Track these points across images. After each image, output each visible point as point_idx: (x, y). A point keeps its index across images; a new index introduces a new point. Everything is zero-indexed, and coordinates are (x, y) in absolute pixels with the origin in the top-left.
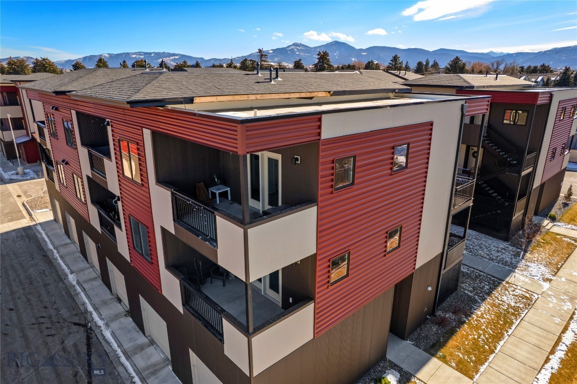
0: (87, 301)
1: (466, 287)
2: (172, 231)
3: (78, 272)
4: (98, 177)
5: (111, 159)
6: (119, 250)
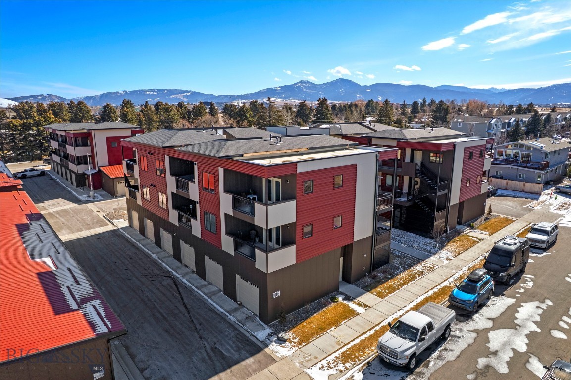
0: (167, 267)
1: (395, 262)
2: (231, 214)
3: (157, 253)
4: (182, 193)
5: (194, 182)
6: (193, 233)
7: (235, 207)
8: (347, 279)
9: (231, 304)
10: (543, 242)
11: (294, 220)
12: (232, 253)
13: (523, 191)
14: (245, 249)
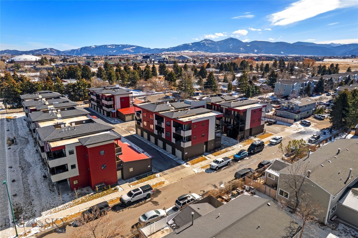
0: (154, 147)
1: (222, 147)
2: (175, 132)
3: (149, 143)
4: (159, 125)
5: (164, 123)
6: (162, 137)
7: (176, 131)
8: (207, 151)
9: (174, 156)
10: (274, 143)
11: (191, 135)
12: (175, 143)
13: (287, 122)
14: (178, 142)
